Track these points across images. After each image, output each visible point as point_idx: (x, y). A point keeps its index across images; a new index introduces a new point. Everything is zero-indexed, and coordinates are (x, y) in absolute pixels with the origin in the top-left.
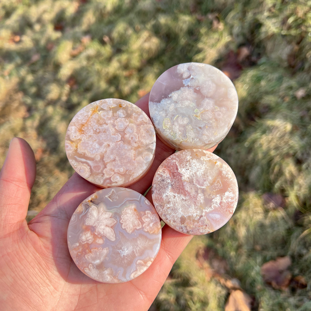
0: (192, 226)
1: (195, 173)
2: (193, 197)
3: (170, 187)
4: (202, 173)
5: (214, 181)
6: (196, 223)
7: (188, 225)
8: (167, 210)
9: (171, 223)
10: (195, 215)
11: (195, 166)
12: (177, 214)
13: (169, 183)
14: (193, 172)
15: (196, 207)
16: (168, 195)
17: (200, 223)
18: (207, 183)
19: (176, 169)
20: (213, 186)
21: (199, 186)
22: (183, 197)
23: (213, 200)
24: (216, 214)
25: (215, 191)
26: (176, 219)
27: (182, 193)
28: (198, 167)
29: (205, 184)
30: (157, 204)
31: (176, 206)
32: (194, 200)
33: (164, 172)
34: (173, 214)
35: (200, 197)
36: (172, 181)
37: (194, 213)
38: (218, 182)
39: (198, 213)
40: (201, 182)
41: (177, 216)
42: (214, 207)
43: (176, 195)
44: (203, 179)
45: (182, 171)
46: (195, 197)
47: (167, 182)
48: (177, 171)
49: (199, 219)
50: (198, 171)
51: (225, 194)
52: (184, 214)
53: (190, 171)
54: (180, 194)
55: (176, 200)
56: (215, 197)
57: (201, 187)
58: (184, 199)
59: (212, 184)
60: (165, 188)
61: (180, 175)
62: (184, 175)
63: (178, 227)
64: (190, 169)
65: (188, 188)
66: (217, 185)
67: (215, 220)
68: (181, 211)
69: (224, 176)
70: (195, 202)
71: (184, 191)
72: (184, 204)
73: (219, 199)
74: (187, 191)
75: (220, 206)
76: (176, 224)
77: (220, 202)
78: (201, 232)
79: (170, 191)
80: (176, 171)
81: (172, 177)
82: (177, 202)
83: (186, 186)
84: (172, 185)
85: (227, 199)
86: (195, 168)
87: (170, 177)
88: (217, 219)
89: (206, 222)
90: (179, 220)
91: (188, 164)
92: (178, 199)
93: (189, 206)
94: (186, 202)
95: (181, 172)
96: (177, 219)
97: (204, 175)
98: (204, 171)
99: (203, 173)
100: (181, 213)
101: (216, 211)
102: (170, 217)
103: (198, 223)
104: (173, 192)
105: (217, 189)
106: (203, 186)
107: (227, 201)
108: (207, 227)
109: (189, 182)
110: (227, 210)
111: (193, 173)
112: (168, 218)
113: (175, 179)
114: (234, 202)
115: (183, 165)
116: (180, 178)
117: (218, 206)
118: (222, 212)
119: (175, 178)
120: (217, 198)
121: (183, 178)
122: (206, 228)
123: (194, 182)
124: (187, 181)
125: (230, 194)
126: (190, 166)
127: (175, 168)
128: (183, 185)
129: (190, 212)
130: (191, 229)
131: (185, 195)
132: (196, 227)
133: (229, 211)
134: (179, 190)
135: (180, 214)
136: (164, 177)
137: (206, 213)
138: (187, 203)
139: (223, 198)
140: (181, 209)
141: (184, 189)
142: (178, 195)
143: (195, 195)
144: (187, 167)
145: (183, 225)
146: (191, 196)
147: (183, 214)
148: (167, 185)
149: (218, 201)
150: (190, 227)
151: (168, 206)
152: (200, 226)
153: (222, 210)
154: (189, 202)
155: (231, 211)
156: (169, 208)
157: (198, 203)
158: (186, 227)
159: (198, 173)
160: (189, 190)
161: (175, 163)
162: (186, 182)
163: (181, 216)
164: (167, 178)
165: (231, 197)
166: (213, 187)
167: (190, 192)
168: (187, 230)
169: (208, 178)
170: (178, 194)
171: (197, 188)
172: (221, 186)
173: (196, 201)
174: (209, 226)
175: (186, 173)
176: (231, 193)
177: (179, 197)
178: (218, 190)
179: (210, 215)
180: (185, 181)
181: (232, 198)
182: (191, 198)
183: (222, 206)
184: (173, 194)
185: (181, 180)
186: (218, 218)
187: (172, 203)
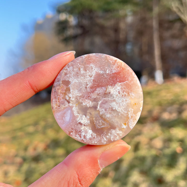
0: (60, 91)
1: (114, 100)
2: (89, 95)
3: (101, 72)
4: (114, 107)
5: (104, 120)
6: (62, 96)
7: (61, 88)
8: (78, 67)
9: (64, 71)
10: (71, 95)
11: (122, 101)
12: (73, 77)
13: (105, 71)
14: (116, 98)
15: (78, 98)
16: (93, 69)
17: (62, 100)
18: (102, 111)
19: (120, 80)
20: (100, 118)
21: (100, 103)
22: (90, 85)
23: (85, 116)
24: (70, 118)
25: (94, 119)
26: (68, 75)
27: (94, 84)
28: (121, 104)
29: (102, 110)
30: (84, 58)
31: (81, 77)
32: (85, 97)
33: (118, 67)
34: (73, 73)
35: (88, 103)
36: (107, 75)
37: (73, 94)
38: (103, 124)
39: (72, 99)
40: (104, 105)
41: (71, 77)
42: (77, 117)
43: (92, 78)
44: (107, 108)
45: (118, 87)
46: (89, 97)
47: (107, 69)
48: (118, 82)
49: (66, 100)
50: (117, 103)
51: (90, 129)
52: (72, 85)
53: (117, 95)
54: (92, 82)
55: (87, 78)
56: (87, 119)
57: (99, 105)
58: (88, 86)
59: (101, 117)
60: (100, 67)
61: (114, 84)
62: (114, 88)
63: (60, 77)
64: (119, 95)
65: (99, 91)
66: (100, 122)
67: (64, 116)
68: (75, 81)
69: (110, 132)
70: (83, 97)
71: (96, 87)
72: (82, 85)
73: (85, 122)
74: (95, 90)
75: (78, 122)
76: (62, 76)
77: (82, 123)
78: (53, 100)
79: (96, 72)
80: (118, 80)
81: (112, 76)
82: (85, 78)
83: (101, 89)
84: (103, 74)
85: (85, 131)
86: (121, 101)
87: (112, 73)
88: (65, 117)
89: (63, 106)
90: (66, 79)
91: (125, 93)
92: (88, 79)
93: (80, 90)
94: (84, 88)
95: (116, 85)
96: (67, 77)
97: (112, 110)
98: (116, 110)
99: (114, 109)
100: (74, 81)
101: (74, 118)
102: (70, 71)
103: (63, 98)
104: (95, 75)
105: (95, 121)
106: (100, 107)
107: (83, 130)
108: (57, 107)
109: (105, 94)
110: (73, 129)
111: (114, 99)
112: (70, 68)
113: (109, 78)
114: (81, 138)
115: (124, 88)
116: (111, 83)
117: (78, 120)
118: (72, 124)
119: (111, 79)
120: (86, 120)
121: (110, 87)
122: (57, 105)
123: (105, 98)
124: (106, 91)
125: (89, 135)
126: (123, 96)
127: (122, 80)
128: (102, 86)
129: (74, 91)
130: (56, 90)
131: (91, 88)
132: (58, 95)
133: (72, 132)
134: (98, 82)
135: (72, 81)
136: (113, 67)
137: (72, 107)
138: (82, 89)
139: (85, 127)
140: (77, 82)
141: (98, 87)
142: (92, 80)
143: (91, 98)
144: (122, 93)
145: (61, 82)
146: (90, 93)
147: (72, 83)
148: (103, 69)
149: (83, 121)
150: (58, 89)
151: (82, 69)
152: (59, 99)
153: (73, 124)
154: (84, 91)
155: (71, 134)
156: (80, 69)
157: (83, 100)
158: (59, 85)
159: (114, 103)
160: (96, 92)
161: (128, 80)
162: (105, 89)
163: (70, 81)
164: (111, 70)
165: (87, 136)
166: (98, 118)
167: (94, 93)
168: (56, 87)
169: (109, 114)
170: (94, 80)
171: (99, 101)
172: (99, 126)
173: (85, 98)
174: (58, 109)
175: (115, 91)
176: (91, 136)
177: (90, 81)
178: (95, 123)
179: (69, 111)
180: (107, 89)
181: (85, 137)
182: (88, 93)
183: (78, 125)
184: (94, 75)
185: (108, 85)
186: (65, 119)
187: (84, 73)
